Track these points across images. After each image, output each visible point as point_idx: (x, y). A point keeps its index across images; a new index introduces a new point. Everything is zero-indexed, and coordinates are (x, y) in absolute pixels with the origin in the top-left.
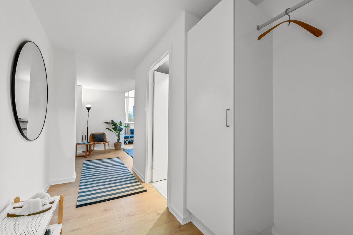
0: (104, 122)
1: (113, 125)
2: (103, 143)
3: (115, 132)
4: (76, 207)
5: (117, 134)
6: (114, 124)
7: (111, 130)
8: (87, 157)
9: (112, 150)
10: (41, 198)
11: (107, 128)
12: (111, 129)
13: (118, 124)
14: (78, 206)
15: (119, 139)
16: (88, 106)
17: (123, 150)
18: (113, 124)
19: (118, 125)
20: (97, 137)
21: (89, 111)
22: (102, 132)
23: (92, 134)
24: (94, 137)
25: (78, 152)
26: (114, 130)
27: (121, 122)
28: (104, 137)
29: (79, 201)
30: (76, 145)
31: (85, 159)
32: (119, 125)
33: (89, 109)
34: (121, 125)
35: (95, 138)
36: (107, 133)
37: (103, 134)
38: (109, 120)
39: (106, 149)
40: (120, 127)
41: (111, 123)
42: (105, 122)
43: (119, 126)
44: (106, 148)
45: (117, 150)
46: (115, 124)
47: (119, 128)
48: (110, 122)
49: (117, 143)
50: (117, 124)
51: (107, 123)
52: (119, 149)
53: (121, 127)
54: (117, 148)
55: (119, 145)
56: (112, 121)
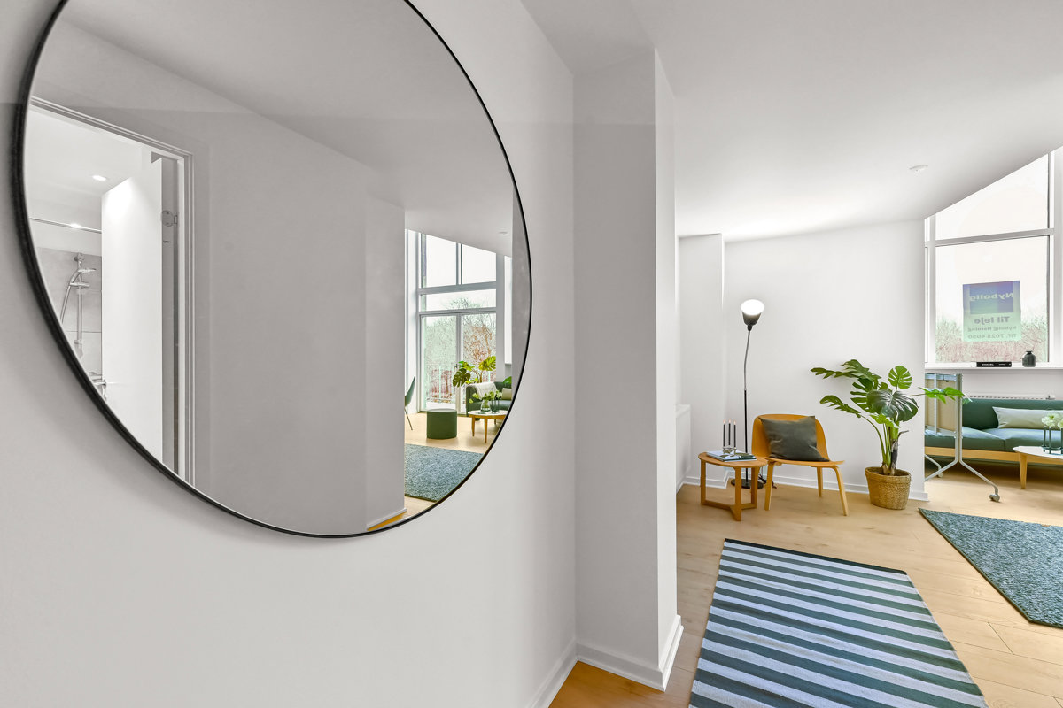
0: (813, 370)
1: (855, 385)
3: (873, 421)
5: (881, 427)
6: (860, 380)
7: (847, 409)
8: (742, 516)
9: (855, 498)
11: (829, 398)
13: (884, 379)
15: (894, 455)
16: (752, 308)
17: (922, 513)
18: (856, 380)
19: (884, 386)
20: (785, 436)
21: (750, 329)
22: (808, 414)
23: (762, 420)
24: (769, 432)
25: (711, 482)
26: (863, 407)
27: (901, 370)
28: (814, 439)
30: (703, 464)
32: (894, 383)
33: (751, 322)
34: (906, 386)
35: (774, 437)
36: (829, 419)
37: (812, 424)
38: (834, 361)
39: (824, 488)
40: (897, 395)
41: (839, 374)
42: (819, 371)
43: (894, 389)
44: (824, 481)
45: (886, 508)
46: (867, 381)
47: (893, 403)
48: (843, 369)
49: (880, 471)
50: (880, 381)
51: (830, 373)
52: (895, 505)
53: (906, 393)
54: (883, 497)
55: (896, 484)
56: (853, 363)
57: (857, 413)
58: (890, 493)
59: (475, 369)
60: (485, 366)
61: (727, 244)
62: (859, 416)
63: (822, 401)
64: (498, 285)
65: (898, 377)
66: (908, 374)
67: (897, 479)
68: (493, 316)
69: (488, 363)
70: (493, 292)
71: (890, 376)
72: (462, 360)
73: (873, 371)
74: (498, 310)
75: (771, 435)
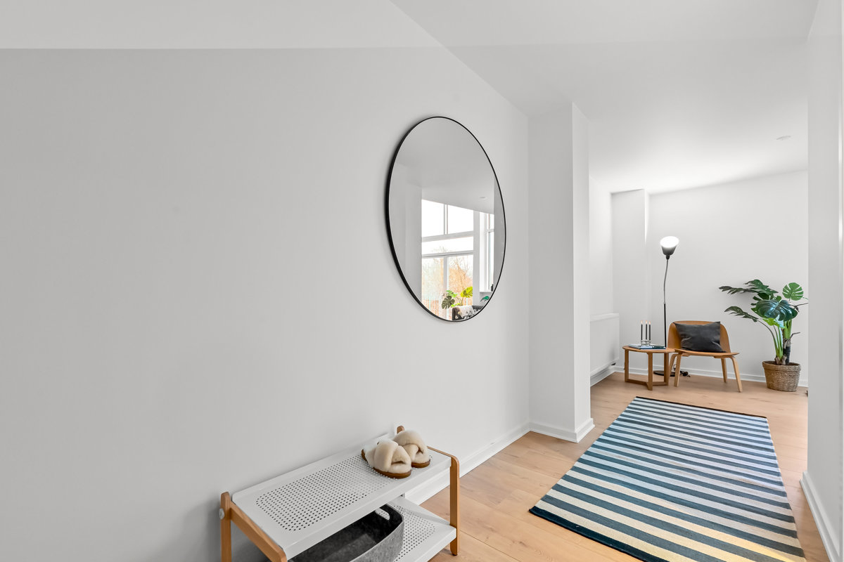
0: (721, 288)
1: (755, 298)
2: (715, 357)
3: (766, 323)
4: (531, 511)
5: (776, 329)
6: (759, 294)
7: (747, 316)
8: (654, 388)
9: (757, 385)
10: (399, 445)
11: (732, 308)
12: (747, 308)
13: (779, 293)
14: (536, 511)
15: (786, 351)
16: (668, 243)
18: (756, 295)
19: (778, 297)
20: (692, 335)
21: (668, 258)
22: (714, 320)
23: (676, 324)
24: (681, 333)
25: (632, 370)
26: (758, 314)
27: (794, 286)
28: (718, 338)
29: (547, 499)
30: (627, 352)
31: (644, 393)
32: (786, 296)
33: (668, 253)
34: (796, 298)
35: (685, 336)
36: (732, 325)
37: (718, 328)
38: (740, 281)
39: (728, 378)
41: (746, 291)
42: (724, 288)
43: (784, 299)
44: (728, 373)
45: (778, 390)
46: (765, 294)
48: (746, 287)
49: (775, 363)
50: (775, 295)
51: (735, 290)
52: (786, 389)
53: (794, 302)
54: (775, 381)
55: (786, 372)
56: (757, 282)
57: (755, 320)
58: (781, 378)
59: (458, 296)
60: (465, 294)
61: (652, 196)
62: (755, 321)
63: (727, 310)
64: (475, 234)
65: (791, 291)
66: (800, 289)
67: (787, 368)
68: (471, 257)
69: (467, 292)
70: (471, 239)
71: (784, 290)
72: (448, 289)
73: (772, 287)
74: (475, 253)
75: (682, 335)
